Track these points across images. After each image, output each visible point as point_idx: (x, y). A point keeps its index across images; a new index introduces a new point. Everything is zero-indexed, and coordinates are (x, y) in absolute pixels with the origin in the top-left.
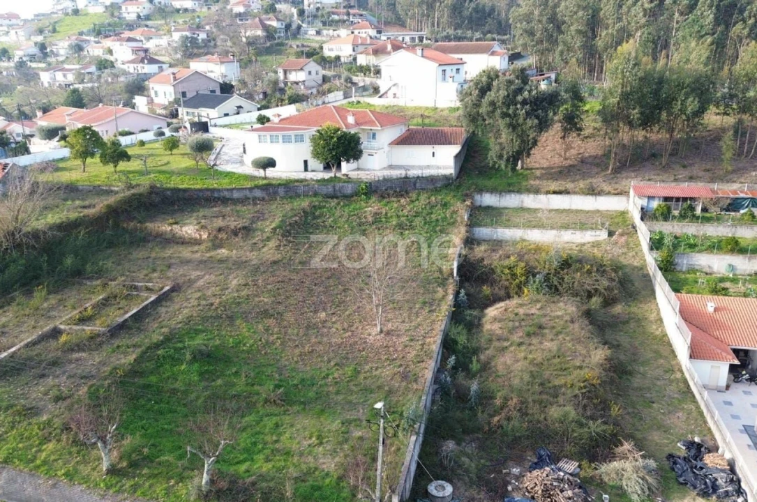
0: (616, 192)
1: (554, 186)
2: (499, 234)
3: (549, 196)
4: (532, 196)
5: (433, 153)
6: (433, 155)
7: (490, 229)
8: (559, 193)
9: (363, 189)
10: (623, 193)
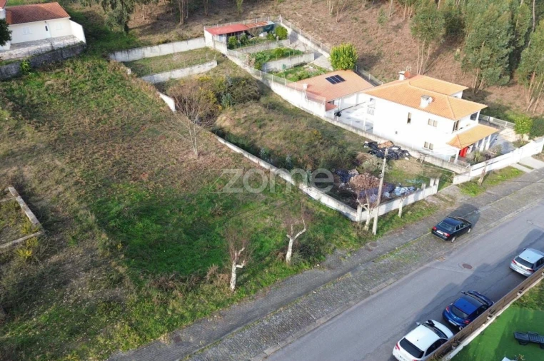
0: (196, 35)
1: (157, 38)
2: (156, 79)
3: (160, 46)
4: (149, 48)
5: (46, 27)
6: (47, 30)
7: (149, 77)
8: (165, 42)
9: (26, 67)
10: (201, 36)
